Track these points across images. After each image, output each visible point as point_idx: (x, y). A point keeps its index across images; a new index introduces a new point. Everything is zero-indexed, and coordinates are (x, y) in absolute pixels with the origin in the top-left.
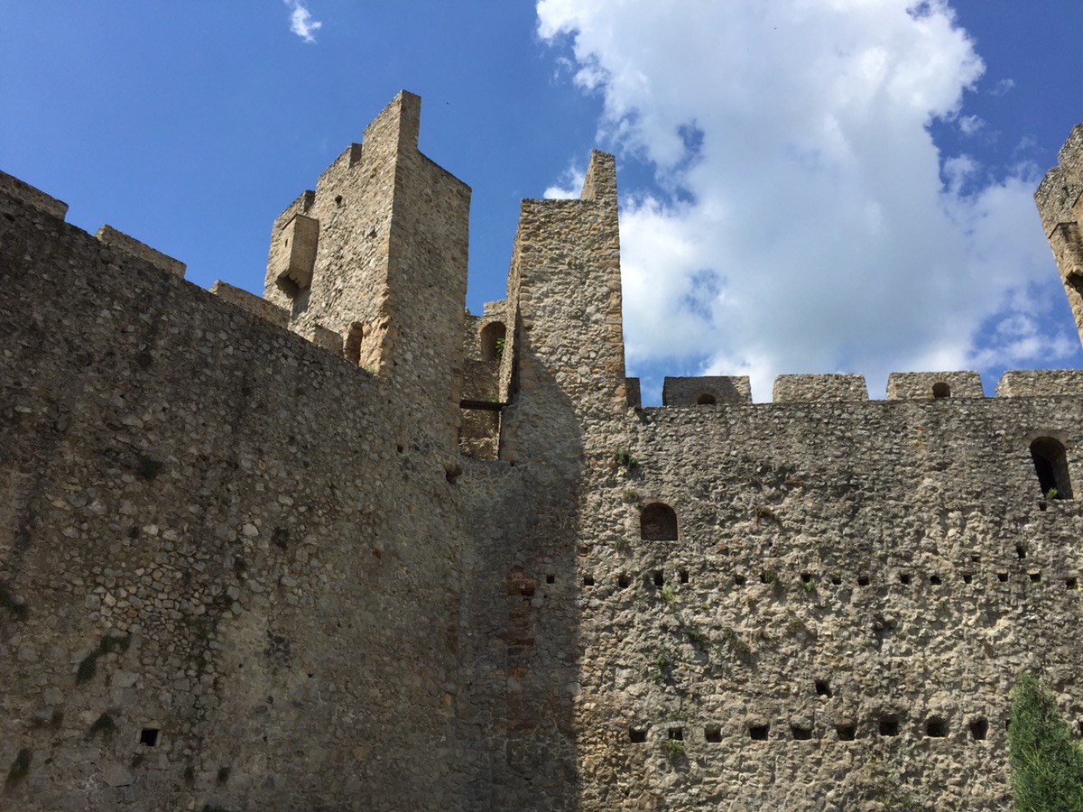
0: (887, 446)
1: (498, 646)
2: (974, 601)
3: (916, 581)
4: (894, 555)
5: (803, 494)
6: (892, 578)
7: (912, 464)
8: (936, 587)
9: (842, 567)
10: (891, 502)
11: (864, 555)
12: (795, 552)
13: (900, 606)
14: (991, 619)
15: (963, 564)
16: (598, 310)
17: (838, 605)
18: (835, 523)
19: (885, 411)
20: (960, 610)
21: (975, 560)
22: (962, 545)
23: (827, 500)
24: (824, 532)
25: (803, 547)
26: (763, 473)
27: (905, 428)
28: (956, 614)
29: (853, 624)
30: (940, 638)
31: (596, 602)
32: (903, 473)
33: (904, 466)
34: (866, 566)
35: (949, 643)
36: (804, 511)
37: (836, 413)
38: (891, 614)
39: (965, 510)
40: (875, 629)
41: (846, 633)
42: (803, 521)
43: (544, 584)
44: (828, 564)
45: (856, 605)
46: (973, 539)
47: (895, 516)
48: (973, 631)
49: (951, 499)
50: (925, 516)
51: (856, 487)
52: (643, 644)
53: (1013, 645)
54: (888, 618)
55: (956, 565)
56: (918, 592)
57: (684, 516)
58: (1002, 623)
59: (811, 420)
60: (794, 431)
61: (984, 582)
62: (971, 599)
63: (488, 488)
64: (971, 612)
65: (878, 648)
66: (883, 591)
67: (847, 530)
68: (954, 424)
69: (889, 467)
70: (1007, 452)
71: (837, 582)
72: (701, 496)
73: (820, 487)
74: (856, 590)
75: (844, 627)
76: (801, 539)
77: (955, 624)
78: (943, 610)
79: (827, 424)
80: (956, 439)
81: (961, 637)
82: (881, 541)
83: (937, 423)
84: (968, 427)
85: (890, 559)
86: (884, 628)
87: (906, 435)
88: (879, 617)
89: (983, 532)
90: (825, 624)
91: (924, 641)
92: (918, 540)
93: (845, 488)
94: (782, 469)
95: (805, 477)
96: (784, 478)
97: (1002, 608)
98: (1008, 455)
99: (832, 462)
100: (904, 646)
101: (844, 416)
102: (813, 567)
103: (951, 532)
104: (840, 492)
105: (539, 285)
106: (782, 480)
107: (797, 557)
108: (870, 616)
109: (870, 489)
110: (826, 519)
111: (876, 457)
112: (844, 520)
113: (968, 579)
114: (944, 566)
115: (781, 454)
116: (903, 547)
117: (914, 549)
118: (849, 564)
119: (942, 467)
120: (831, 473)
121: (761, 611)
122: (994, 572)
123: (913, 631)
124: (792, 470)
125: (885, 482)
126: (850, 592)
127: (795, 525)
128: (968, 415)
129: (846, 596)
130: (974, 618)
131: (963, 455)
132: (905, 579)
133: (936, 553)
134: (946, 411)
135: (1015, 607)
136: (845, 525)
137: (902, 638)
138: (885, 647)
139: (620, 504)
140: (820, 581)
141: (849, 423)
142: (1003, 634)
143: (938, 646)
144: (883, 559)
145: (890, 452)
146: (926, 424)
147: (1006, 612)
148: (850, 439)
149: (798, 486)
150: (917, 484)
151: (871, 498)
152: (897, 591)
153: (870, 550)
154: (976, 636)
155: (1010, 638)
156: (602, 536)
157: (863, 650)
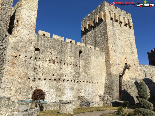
5: (56, 51)
19: (66, 43)
26: (51, 47)
27: (68, 46)
29: (58, 68)
31: (26, 60)
33: (67, 50)
34: (61, 61)
38: (62, 67)
43: (19, 56)
46: (72, 60)
53: (73, 72)
55: (70, 63)
57: (41, 50)
59: (58, 42)
66: (62, 64)
71: (57, 62)
72: (43, 48)
84: (74, 47)
96: (54, 49)
98: (77, 52)
99: (60, 48)
101: (62, 42)
110: (58, 55)
115: (54, 45)
122: (73, 64)
131: (73, 51)
133: (68, 61)
134: (72, 45)
135: (74, 68)
138: (61, 71)
148: (62, 45)
150: (68, 53)
151: (63, 53)
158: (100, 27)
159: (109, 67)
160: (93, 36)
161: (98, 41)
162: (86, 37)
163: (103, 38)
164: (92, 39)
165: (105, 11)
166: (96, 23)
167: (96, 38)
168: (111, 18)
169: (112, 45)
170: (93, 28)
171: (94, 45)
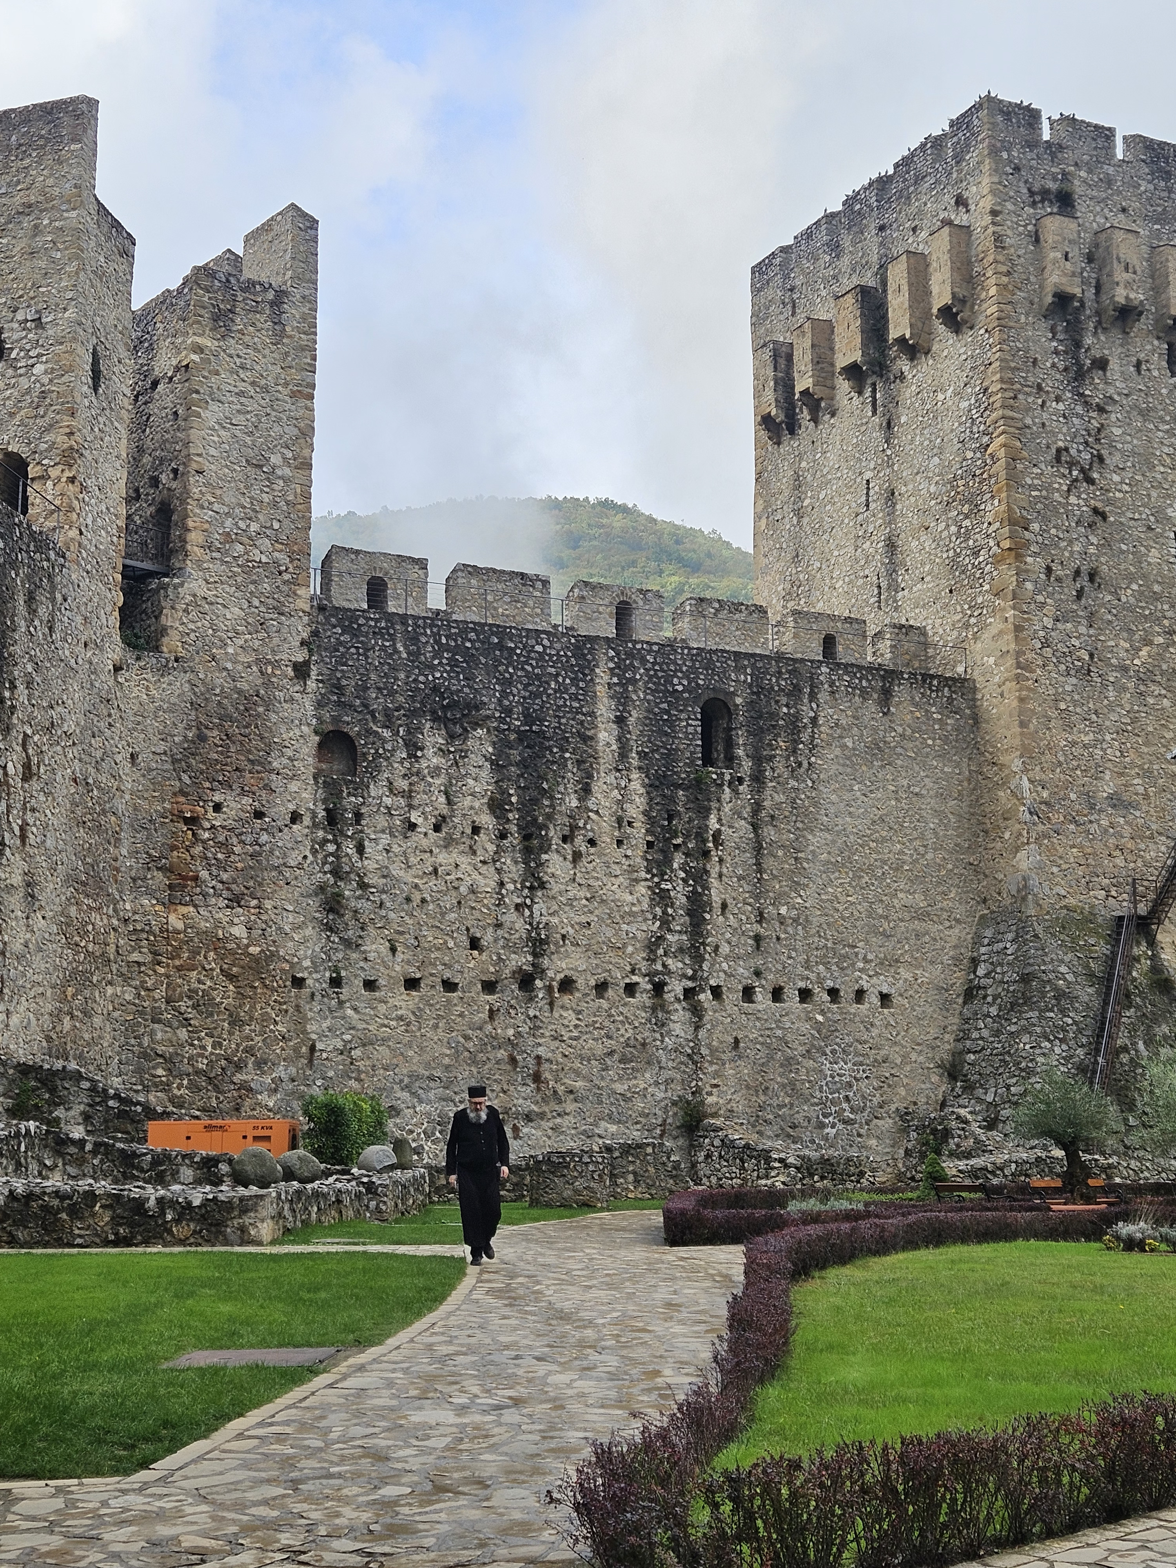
1: (159, 879)
5: (485, 736)
7: (593, 714)
8: (591, 850)
9: (510, 822)
10: (566, 754)
13: (557, 867)
16: (284, 462)
23: (507, 747)
26: (448, 707)
31: (265, 838)
32: (582, 723)
34: (533, 823)
36: (484, 756)
43: (211, 814)
51: (537, 734)
57: (365, 748)
62: (618, 864)
63: (147, 688)
66: (543, 850)
68: (639, 672)
69: (571, 715)
70: (682, 711)
71: (503, 837)
73: (502, 731)
77: (601, 888)
84: (651, 677)
91: (571, 904)
93: (527, 735)
94: (469, 706)
95: (490, 717)
96: (468, 716)
98: (682, 715)
101: (537, 648)
104: (521, 738)
109: (549, 739)
113: (620, 844)
114: (603, 828)
119: (619, 720)
120: (515, 715)
122: (643, 839)
125: (565, 731)
140: (488, 835)
141: (541, 658)
145: (575, 698)
149: (482, 727)
151: (549, 748)
152: (557, 851)
153: (539, 806)
156: (277, 764)
157: (516, 909)
158: (941, 397)
159: (1007, 835)
160: (868, 488)
161: (915, 543)
162: (798, 483)
163: (967, 523)
164: (857, 515)
165: (991, 229)
166: (902, 341)
167: (898, 507)
168: (1055, 295)
169: (1049, 610)
170: (868, 393)
171: (879, 587)
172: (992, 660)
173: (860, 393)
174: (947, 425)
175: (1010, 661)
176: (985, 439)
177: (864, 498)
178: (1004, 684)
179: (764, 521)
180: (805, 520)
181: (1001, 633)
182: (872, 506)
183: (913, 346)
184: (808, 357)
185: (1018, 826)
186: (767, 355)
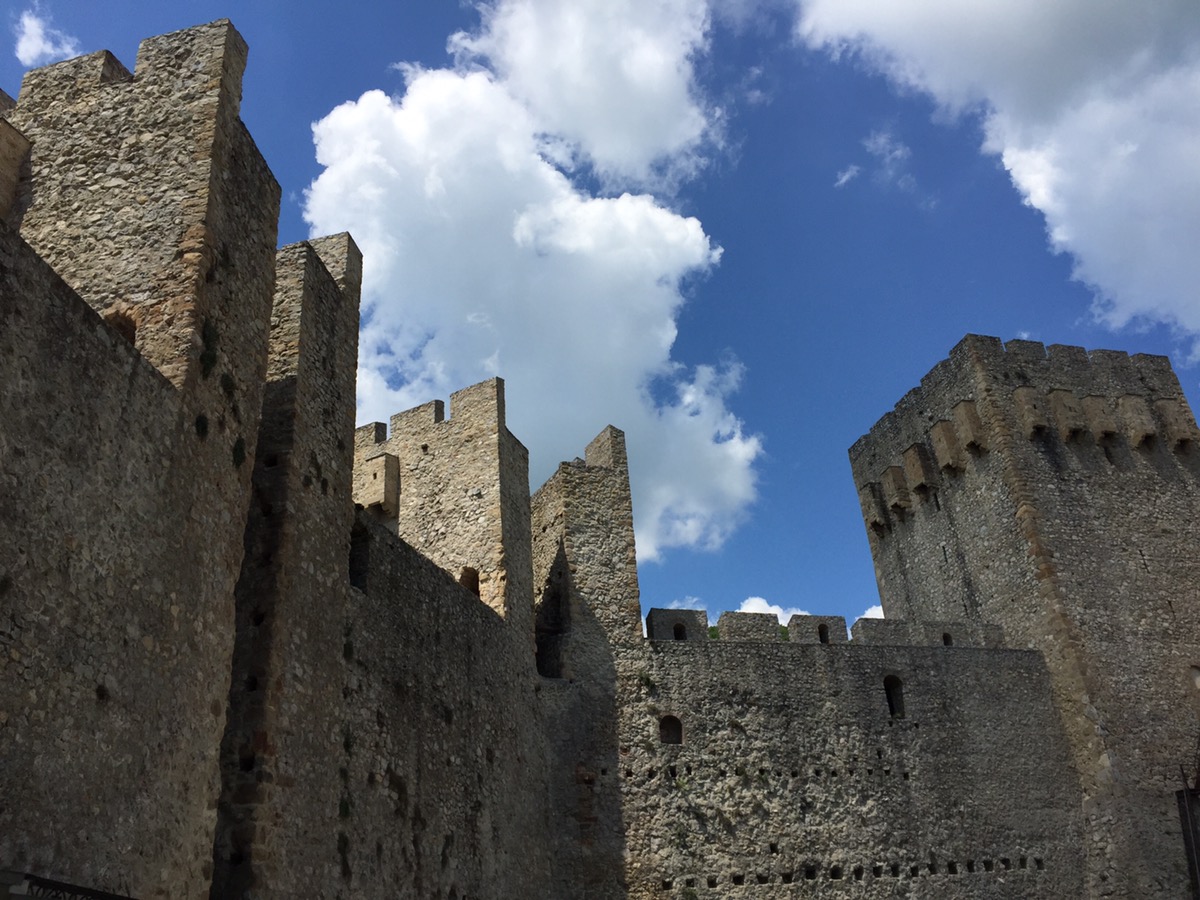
0: (805, 677)
1: (572, 822)
2: (855, 788)
3: (824, 774)
4: (812, 756)
5: (758, 711)
6: (811, 772)
7: (819, 691)
8: (835, 779)
9: (782, 764)
10: (808, 718)
11: (795, 757)
12: (754, 754)
13: (814, 791)
14: (863, 801)
15: (849, 763)
16: (620, 561)
17: (781, 791)
18: (778, 732)
19: (803, 652)
20: (847, 794)
21: (855, 760)
22: (848, 750)
23: (772, 716)
24: (771, 739)
25: (759, 750)
26: (733, 695)
27: (814, 665)
28: (846, 797)
29: (790, 804)
30: (837, 814)
31: (635, 789)
32: (814, 697)
33: (815, 692)
34: (795, 764)
35: (842, 816)
36: (759, 723)
37: (775, 651)
38: (810, 797)
39: (849, 725)
40: (802, 808)
41: (785, 811)
42: (758, 731)
43: (600, 776)
44: (774, 762)
45: (790, 791)
46: (854, 745)
47: (811, 729)
48: (855, 809)
49: (842, 717)
50: (828, 728)
51: (788, 707)
52: (667, 820)
53: (876, 817)
54: (809, 800)
55: (845, 763)
56: (825, 782)
57: (688, 725)
58: (870, 803)
59: (760, 656)
60: (750, 664)
61: (860, 775)
62: (853, 786)
63: (556, 700)
64: (854, 795)
65: (803, 820)
66: (805, 782)
67: (784, 738)
68: (842, 663)
69: (807, 693)
70: (872, 685)
71: (779, 774)
72: (697, 711)
73: (768, 707)
74: (791, 781)
75: (784, 807)
76: (758, 744)
77: (846, 804)
78: (838, 795)
79: (769, 659)
80: (843, 674)
81: (848, 813)
82: (804, 746)
83: (833, 662)
84: (850, 666)
85: (809, 759)
86: (807, 807)
87: (815, 670)
88: (804, 800)
89: (859, 741)
90: (773, 805)
91: (828, 816)
92: (824, 746)
93: (782, 708)
94: (745, 693)
95: (759, 699)
96: (746, 699)
97: (870, 793)
98: (873, 687)
99: (774, 688)
100: (818, 819)
101: (779, 654)
102: (766, 764)
103: (842, 740)
104: (780, 709)
105: (578, 535)
106: (744, 700)
107: (756, 757)
108: (799, 799)
109: (797, 709)
110: (772, 730)
111: (799, 686)
112: (782, 731)
113: (851, 773)
114: (838, 764)
115: (744, 681)
116: (817, 749)
117: (822, 752)
118: (786, 763)
119: (836, 694)
120: (774, 696)
121: (737, 795)
122: (865, 768)
123: (822, 809)
124: (751, 694)
125: (805, 704)
126: (787, 782)
127: (754, 734)
128: (850, 657)
129: (784, 785)
130: (855, 799)
131: (847, 686)
132: (817, 773)
133: (834, 755)
134: (837, 654)
135: (877, 793)
136: (783, 734)
137: (817, 813)
138: (807, 820)
139: (645, 715)
140: (770, 774)
141: (782, 660)
142: (871, 811)
143: (836, 819)
144: (805, 758)
145: (807, 683)
146: (826, 663)
147: (872, 796)
148: (783, 671)
149: (754, 705)
150: (823, 705)
151: (797, 715)
152: (813, 782)
153: (797, 752)
154: (857, 811)
155: (875, 813)
156: (636, 740)
157: (795, 822)
158: (978, 493)
159: (1090, 745)
160: (945, 552)
161: (982, 577)
162: (900, 557)
163: (1013, 559)
164: (941, 567)
165: (988, 398)
166: (948, 467)
167: (966, 558)
168: (1034, 427)
169: (1080, 601)
170: (932, 499)
171: (965, 606)
172: (1051, 637)
173: (927, 501)
174: (986, 508)
175: (1064, 636)
176: (1013, 510)
177: (943, 558)
178: (1063, 650)
179: (883, 581)
180: (909, 576)
181: (1053, 620)
182: (949, 560)
183: (955, 469)
184: (892, 486)
185: (1096, 739)
186: (867, 491)
